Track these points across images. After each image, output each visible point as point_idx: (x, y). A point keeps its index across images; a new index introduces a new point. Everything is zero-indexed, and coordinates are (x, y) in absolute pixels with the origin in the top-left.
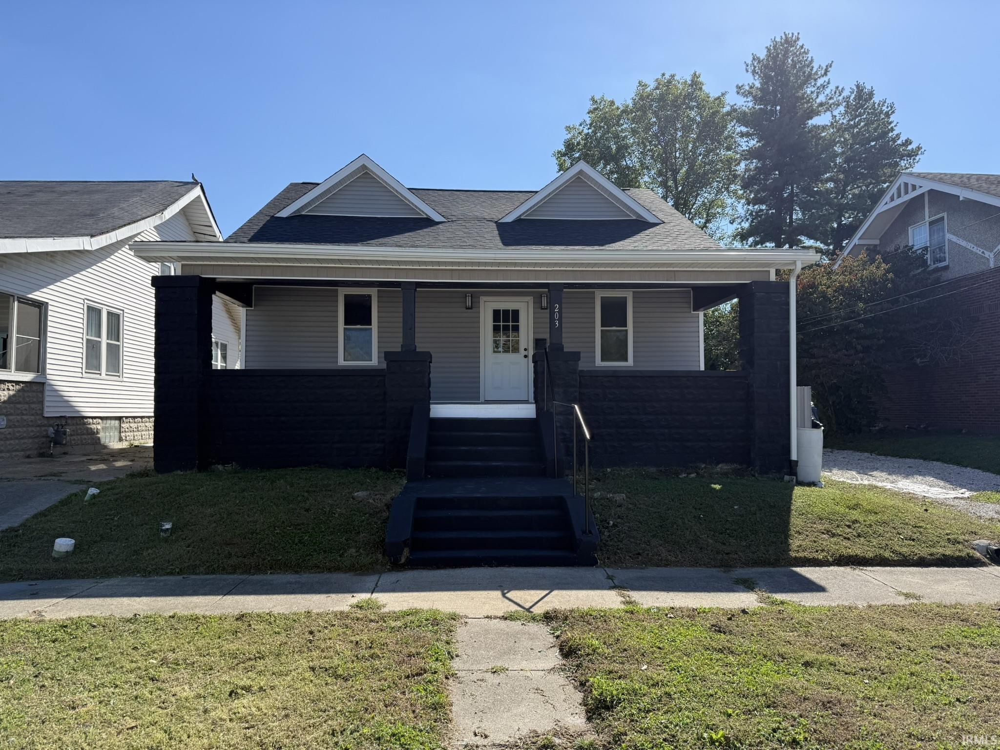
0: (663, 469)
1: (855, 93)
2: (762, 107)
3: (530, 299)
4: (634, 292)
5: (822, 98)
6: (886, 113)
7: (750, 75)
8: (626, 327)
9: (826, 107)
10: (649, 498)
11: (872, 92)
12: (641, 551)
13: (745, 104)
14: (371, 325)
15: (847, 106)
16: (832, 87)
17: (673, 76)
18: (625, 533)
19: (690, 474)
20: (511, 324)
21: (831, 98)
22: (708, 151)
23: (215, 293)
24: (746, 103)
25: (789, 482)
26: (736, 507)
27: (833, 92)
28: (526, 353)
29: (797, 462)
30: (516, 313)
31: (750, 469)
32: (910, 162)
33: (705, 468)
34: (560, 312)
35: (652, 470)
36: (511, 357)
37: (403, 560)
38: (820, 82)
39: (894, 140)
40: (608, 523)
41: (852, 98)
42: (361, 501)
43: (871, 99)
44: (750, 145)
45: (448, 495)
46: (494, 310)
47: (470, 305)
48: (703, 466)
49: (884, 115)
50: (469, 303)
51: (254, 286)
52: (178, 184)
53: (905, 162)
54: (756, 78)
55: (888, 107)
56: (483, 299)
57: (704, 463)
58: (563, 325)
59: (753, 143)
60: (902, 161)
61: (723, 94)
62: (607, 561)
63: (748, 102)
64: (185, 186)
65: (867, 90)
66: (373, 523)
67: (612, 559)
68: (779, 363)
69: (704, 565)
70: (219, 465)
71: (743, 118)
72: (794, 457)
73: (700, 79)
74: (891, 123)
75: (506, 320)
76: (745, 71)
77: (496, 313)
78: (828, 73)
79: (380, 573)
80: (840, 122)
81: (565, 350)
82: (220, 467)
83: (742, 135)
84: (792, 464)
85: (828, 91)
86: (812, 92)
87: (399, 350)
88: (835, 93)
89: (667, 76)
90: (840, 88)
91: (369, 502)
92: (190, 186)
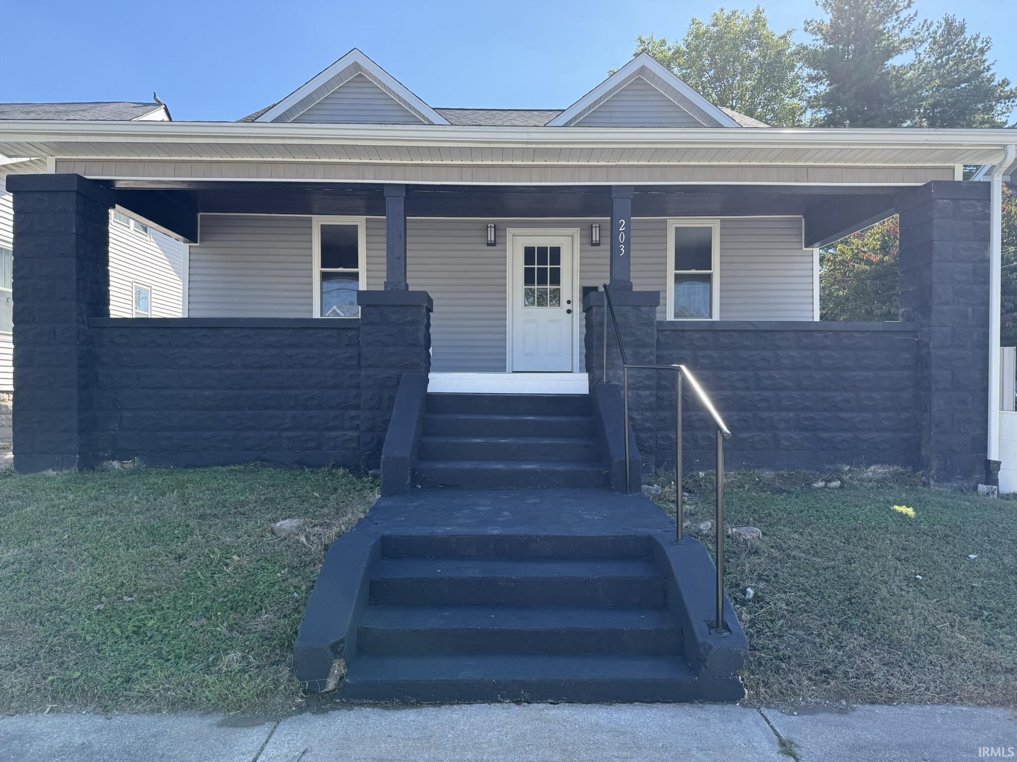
0: (784, 473)
1: (943, 28)
2: (832, 46)
3: (576, 232)
4: (722, 220)
5: (906, 34)
6: (980, 49)
7: (820, 8)
8: (711, 269)
9: (910, 43)
10: (801, 534)
11: (964, 25)
12: (830, 666)
13: (812, 43)
14: (357, 268)
15: (935, 42)
16: (920, 20)
17: (734, 13)
18: (783, 617)
19: (830, 481)
20: (549, 266)
21: (917, 34)
22: (769, 100)
23: (114, 207)
24: (815, 42)
25: (988, 494)
26: (972, 556)
27: (921, 26)
28: (569, 307)
29: (998, 464)
30: (556, 253)
31: (921, 473)
32: (1008, 106)
33: (850, 471)
34: (627, 232)
35: (768, 474)
36: (548, 312)
37: (331, 684)
38: (904, 15)
39: (990, 80)
40: (744, 592)
41: (938, 34)
42: (285, 539)
43: (963, 33)
44: (818, 90)
45: (440, 531)
46: (526, 248)
47: (493, 239)
48: (847, 468)
49: (978, 52)
50: (491, 237)
51: (200, 214)
52: (135, 105)
53: (1003, 105)
54: (828, 11)
55: (983, 42)
56: (510, 232)
57: (847, 464)
58: (632, 254)
59: (823, 88)
60: (999, 105)
61: (789, 32)
62: (762, 690)
63: (817, 40)
64: (145, 108)
65: (957, 24)
66: (292, 589)
67: (776, 687)
68: (970, 309)
69: (970, 699)
70: (113, 460)
71: (812, 58)
72: (993, 455)
73: (763, 15)
74: (985, 61)
75: (542, 261)
76: (815, 5)
77: (529, 253)
78: (911, 4)
79: (277, 717)
80: (926, 61)
81: (635, 289)
82: (116, 464)
83: (811, 79)
84: (991, 465)
85: (914, 25)
86: (894, 27)
87: (382, 288)
88: (923, 26)
89: (727, 12)
90: (929, 22)
91: (298, 541)
92: (151, 107)
